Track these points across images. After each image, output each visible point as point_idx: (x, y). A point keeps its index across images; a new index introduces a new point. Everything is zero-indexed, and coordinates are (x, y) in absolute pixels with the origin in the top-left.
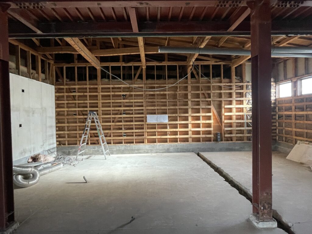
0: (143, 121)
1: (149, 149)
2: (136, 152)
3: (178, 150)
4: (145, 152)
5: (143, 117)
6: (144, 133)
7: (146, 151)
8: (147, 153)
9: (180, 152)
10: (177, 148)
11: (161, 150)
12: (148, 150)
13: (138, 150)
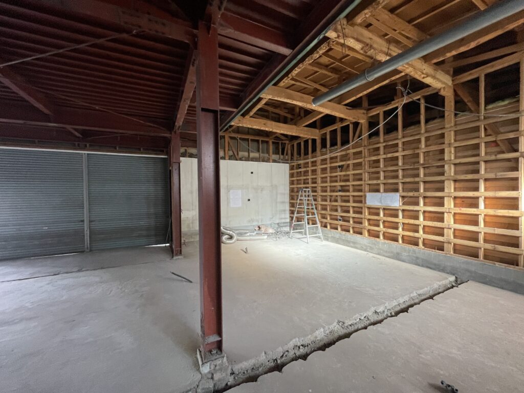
0: (361, 202)
1: (369, 246)
2: (352, 245)
3: (418, 261)
4: (362, 249)
5: (361, 196)
6: (363, 219)
7: (365, 248)
8: (365, 250)
9: (422, 266)
10: (414, 255)
11: (386, 252)
12: (366, 246)
13: (354, 243)
